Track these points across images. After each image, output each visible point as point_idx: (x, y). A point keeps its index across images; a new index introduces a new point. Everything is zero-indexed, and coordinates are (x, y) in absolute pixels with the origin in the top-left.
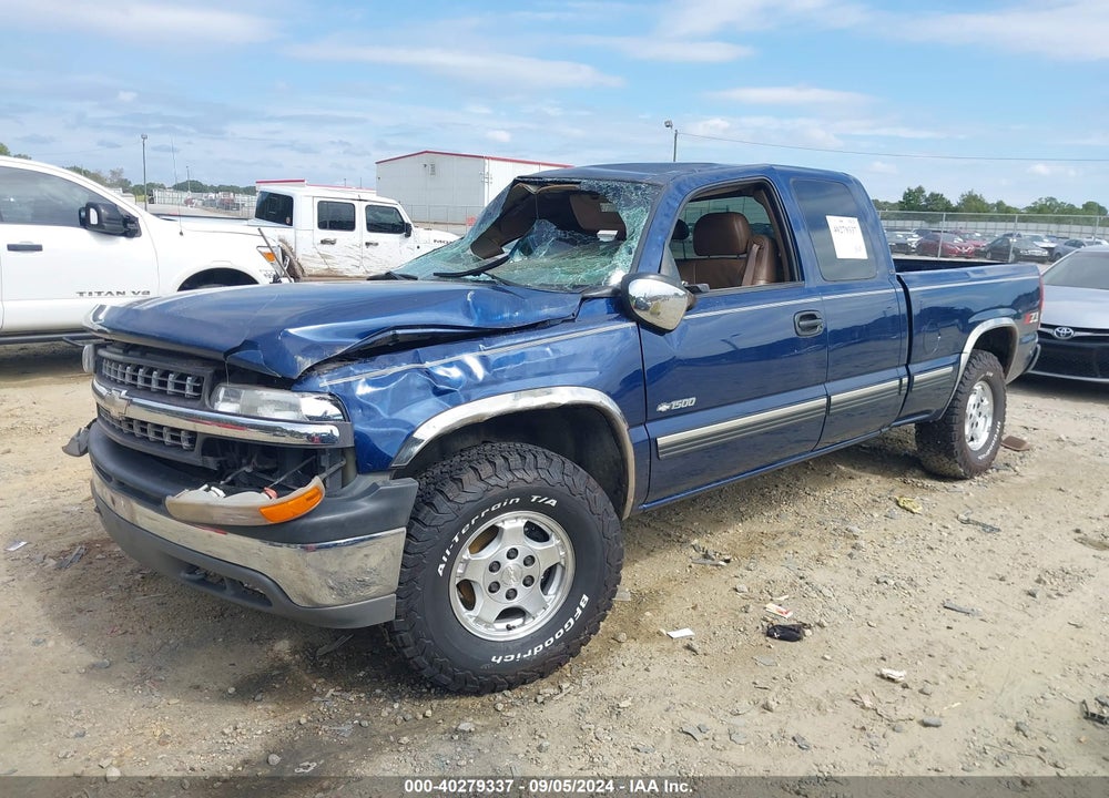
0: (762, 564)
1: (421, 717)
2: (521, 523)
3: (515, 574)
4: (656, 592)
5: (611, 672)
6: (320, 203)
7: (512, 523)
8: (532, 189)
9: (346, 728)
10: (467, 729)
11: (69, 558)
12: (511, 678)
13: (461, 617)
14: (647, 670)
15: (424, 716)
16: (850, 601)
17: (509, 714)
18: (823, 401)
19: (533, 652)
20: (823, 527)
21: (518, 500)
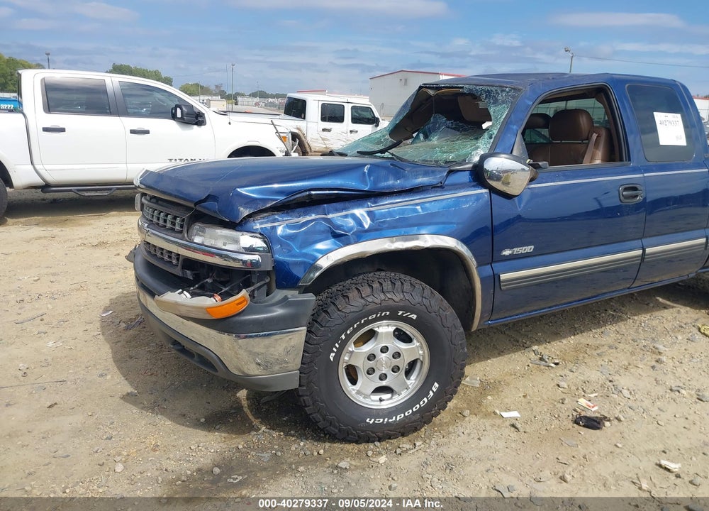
0: (583, 367)
1: (316, 454)
2: (392, 329)
3: (386, 364)
4: (499, 382)
5: (453, 438)
6: (323, 105)
7: (385, 328)
8: (431, 92)
9: (267, 455)
10: (344, 467)
11: (133, 323)
12: (380, 434)
13: (347, 390)
14: (479, 439)
15: (318, 453)
16: (647, 403)
17: (374, 460)
18: (640, 252)
19: (396, 418)
20: (636, 344)
21: (388, 313)
